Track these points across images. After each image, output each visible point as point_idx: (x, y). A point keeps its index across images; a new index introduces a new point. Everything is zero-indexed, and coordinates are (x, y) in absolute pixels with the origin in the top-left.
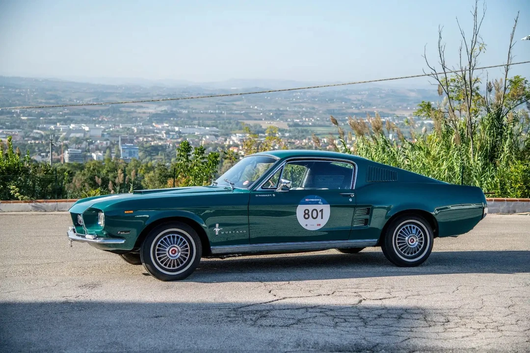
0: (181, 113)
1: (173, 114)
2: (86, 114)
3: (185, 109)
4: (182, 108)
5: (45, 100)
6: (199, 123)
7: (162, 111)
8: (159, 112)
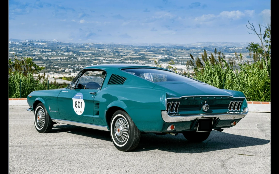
0: (173, 59)
1: (170, 59)
2: (131, 60)
3: (175, 56)
4: (174, 56)
5: (113, 53)
6: (182, 63)
7: (164, 58)
8: (163, 58)
